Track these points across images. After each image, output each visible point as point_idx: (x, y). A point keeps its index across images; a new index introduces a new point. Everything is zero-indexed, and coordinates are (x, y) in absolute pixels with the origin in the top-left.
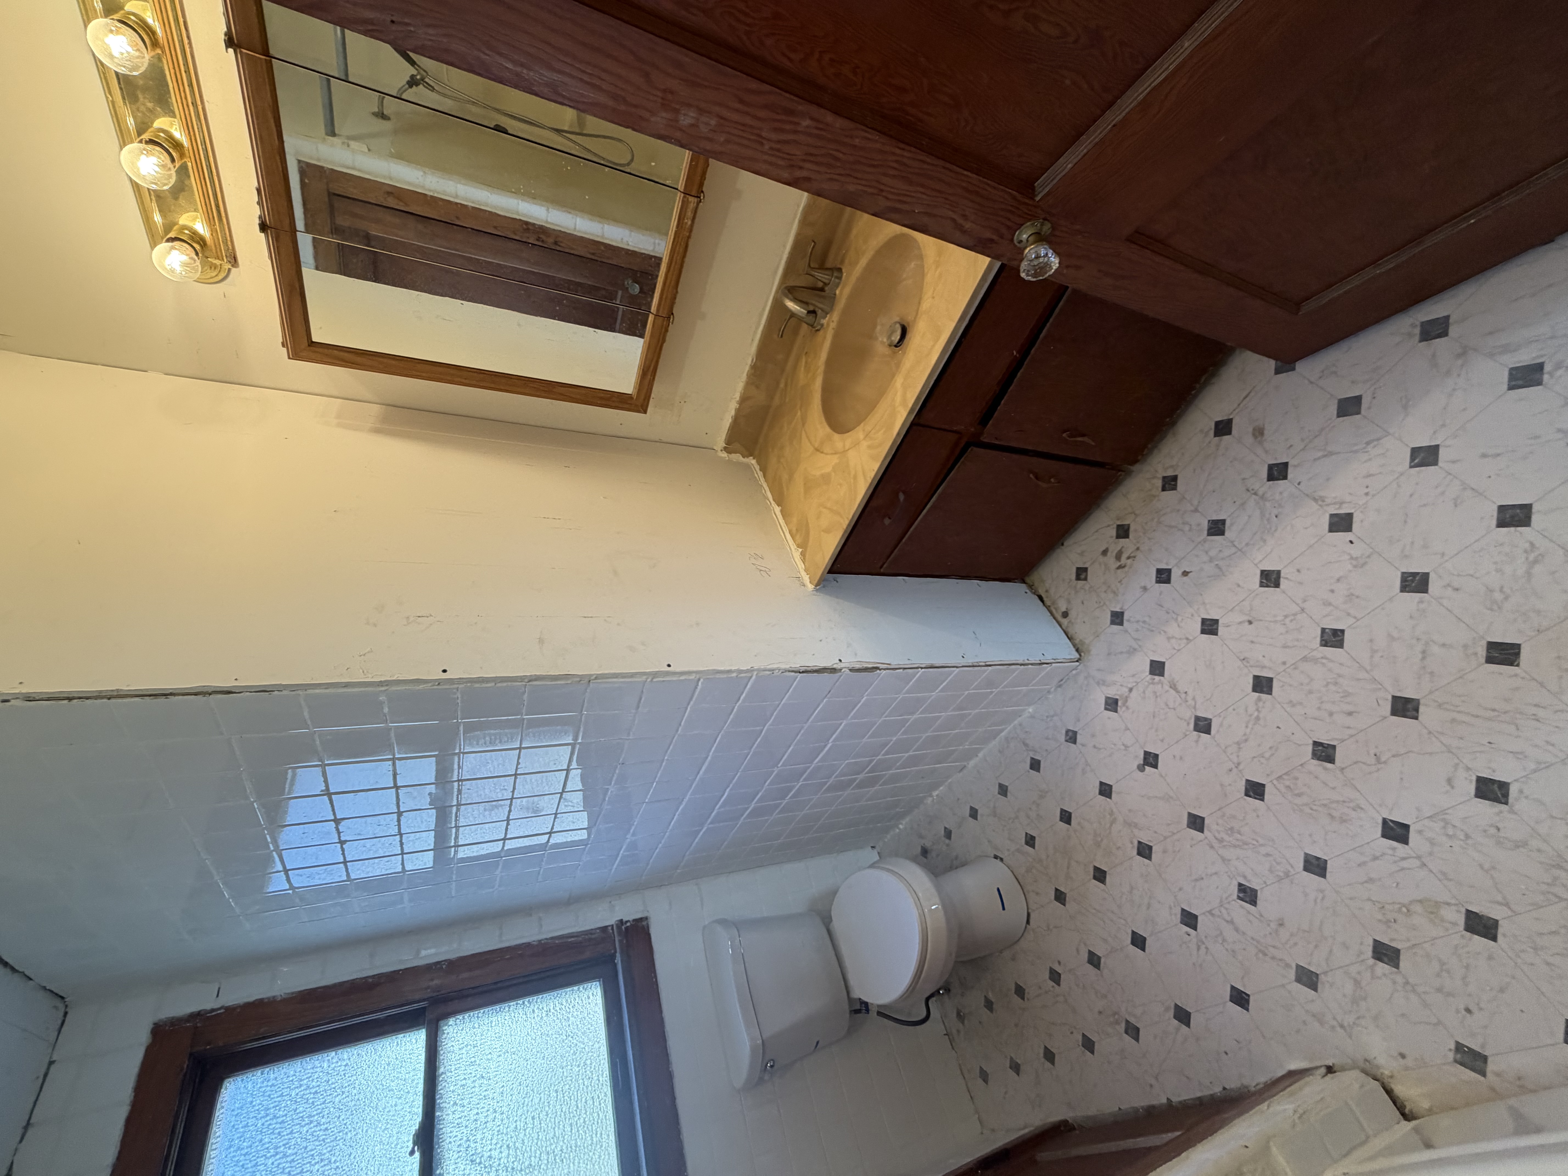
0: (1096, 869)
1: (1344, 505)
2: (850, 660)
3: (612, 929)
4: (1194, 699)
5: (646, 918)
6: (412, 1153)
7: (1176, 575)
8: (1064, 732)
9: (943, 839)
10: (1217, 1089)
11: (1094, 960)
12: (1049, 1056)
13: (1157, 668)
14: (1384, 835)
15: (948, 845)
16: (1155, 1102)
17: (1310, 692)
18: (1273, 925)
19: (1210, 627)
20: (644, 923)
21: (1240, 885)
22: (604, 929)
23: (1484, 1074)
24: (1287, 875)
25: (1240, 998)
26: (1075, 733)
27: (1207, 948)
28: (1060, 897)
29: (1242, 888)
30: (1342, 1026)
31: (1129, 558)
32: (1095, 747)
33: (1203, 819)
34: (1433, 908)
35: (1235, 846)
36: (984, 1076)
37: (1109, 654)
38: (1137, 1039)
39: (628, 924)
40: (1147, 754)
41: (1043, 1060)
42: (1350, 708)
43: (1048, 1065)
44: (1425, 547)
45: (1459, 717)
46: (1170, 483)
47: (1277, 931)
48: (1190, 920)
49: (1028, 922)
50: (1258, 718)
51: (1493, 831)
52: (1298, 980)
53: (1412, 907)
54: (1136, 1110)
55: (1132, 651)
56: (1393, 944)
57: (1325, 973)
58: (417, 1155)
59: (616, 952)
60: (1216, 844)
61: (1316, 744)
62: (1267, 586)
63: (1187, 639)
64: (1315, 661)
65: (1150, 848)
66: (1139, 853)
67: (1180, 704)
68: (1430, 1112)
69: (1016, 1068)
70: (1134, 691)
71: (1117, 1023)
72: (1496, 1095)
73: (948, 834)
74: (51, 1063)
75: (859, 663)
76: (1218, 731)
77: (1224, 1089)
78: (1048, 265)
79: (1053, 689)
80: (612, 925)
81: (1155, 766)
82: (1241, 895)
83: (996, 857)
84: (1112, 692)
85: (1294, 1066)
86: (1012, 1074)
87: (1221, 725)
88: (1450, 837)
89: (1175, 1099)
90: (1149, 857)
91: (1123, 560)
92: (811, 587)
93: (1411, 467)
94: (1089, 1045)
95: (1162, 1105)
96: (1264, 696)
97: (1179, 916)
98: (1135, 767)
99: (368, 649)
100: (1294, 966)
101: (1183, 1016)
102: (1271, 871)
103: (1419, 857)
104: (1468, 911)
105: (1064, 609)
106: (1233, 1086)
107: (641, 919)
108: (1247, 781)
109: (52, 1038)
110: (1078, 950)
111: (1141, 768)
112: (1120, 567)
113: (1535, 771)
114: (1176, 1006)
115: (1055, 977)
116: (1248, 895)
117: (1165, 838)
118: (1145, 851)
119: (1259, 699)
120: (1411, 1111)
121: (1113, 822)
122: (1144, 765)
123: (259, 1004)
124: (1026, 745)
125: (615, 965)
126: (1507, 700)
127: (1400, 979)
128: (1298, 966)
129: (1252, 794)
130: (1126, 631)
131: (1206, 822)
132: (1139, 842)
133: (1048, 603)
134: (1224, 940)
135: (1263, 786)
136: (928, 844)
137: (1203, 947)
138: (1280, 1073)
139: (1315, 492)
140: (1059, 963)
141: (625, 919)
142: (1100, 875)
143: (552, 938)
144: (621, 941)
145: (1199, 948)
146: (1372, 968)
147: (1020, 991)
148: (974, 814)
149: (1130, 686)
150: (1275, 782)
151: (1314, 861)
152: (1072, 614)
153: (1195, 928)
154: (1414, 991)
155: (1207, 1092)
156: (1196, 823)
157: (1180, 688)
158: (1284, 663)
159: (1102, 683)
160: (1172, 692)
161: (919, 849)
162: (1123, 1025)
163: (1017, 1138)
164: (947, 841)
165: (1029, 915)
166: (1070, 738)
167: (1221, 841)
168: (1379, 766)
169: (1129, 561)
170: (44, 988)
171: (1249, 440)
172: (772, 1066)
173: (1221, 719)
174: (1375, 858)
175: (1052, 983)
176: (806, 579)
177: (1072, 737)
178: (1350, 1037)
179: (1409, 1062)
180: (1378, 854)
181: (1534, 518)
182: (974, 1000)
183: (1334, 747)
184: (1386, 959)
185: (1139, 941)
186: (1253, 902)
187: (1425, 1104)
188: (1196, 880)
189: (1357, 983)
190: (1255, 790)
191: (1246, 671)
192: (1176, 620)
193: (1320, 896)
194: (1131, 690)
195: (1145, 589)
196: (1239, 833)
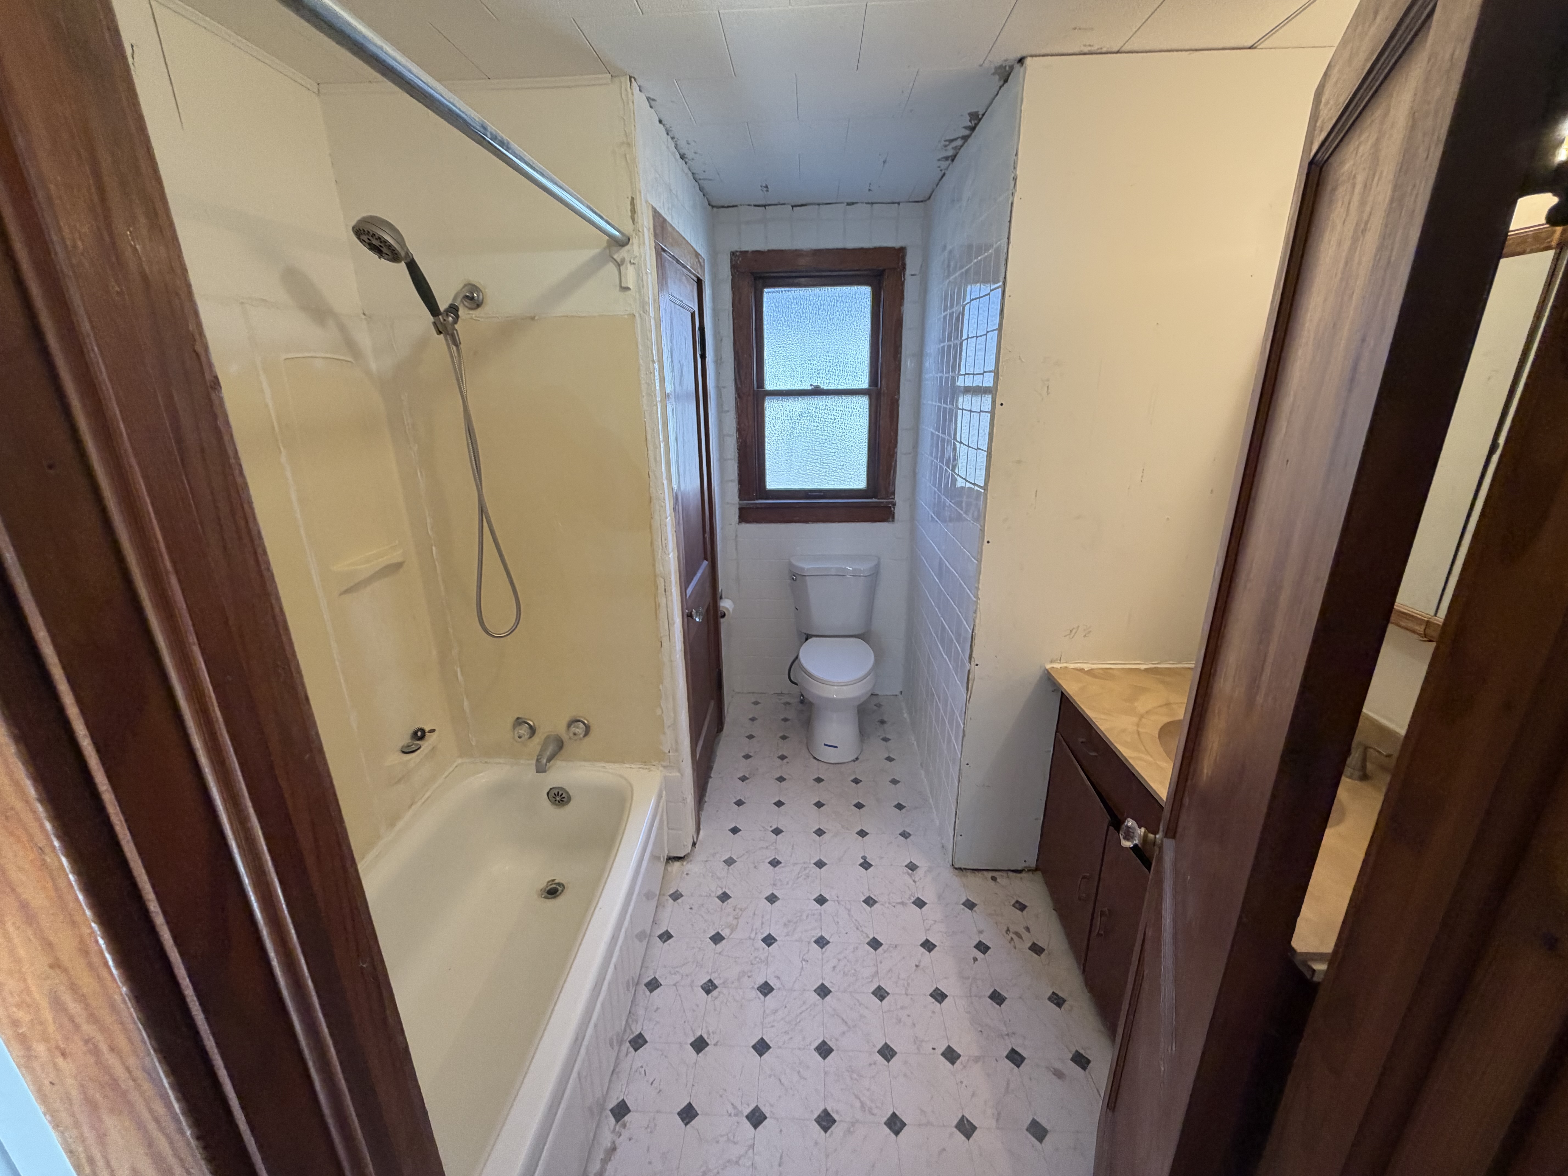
0: (823, 805)
1: (961, 1067)
2: (977, 672)
3: (892, 499)
4: (888, 908)
5: (893, 520)
6: (811, 385)
7: (979, 955)
8: (911, 833)
9: (884, 736)
10: (706, 799)
11: (781, 779)
12: (750, 737)
13: (920, 903)
14: (770, 935)
15: (879, 736)
16: (713, 772)
17: (857, 961)
18: (756, 864)
19: (928, 946)
20: (891, 519)
21: (781, 863)
22: (894, 493)
23: (670, 896)
24: (775, 885)
25: (735, 831)
26: (906, 838)
27: (761, 831)
28: (819, 780)
29: (779, 863)
30: (707, 861)
31: (1012, 939)
32: (891, 843)
33: (820, 868)
34: (733, 929)
35: (799, 873)
36: (756, 703)
37: (947, 885)
38: (739, 778)
39: (892, 509)
40: (870, 865)
41: (751, 733)
42: (837, 970)
43: (748, 734)
44: (905, 1075)
45: (804, 1008)
46: (1057, 1000)
47: (754, 863)
48: (777, 832)
49: (815, 758)
50: (857, 929)
51: (749, 974)
52: (731, 858)
53: (736, 921)
54: (714, 762)
55: (940, 897)
56: (726, 903)
57: (728, 869)
58: (810, 388)
59: (878, 499)
60: (805, 866)
61: (828, 942)
62: (935, 991)
63: (929, 930)
64: (873, 976)
65: (819, 836)
66: (819, 829)
67: (889, 899)
68: (665, 869)
69: (753, 719)
70: (913, 883)
71: (749, 775)
72: (661, 894)
73: (886, 740)
74: (899, 203)
75: (973, 678)
76: (862, 906)
77: (706, 802)
78: (1127, 838)
79: (943, 841)
80: (894, 499)
81: (861, 865)
82: (776, 860)
83: (857, 759)
84: (920, 873)
85: (701, 832)
86: (751, 716)
87: (865, 910)
88: (756, 958)
89: (710, 780)
90: (815, 832)
91: (1011, 935)
92: (1048, 666)
93: (963, 1116)
94: (747, 757)
95: (710, 774)
96: (868, 940)
97: (781, 828)
98: (867, 856)
99: (1023, 360)
100: (737, 860)
101: (739, 803)
102: (780, 880)
103: (754, 940)
104: (724, 939)
105: (998, 880)
106: (705, 806)
107: (893, 518)
108: (828, 900)
109: (910, 200)
110: (789, 774)
111: (864, 858)
112: (1008, 930)
113: (764, 1011)
114: (745, 803)
115: (782, 758)
116: (775, 863)
117: (820, 846)
118: (820, 832)
119: (868, 937)
120: (669, 862)
121: (843, 827)
122: (865, 860)
123: (902, 298)
124: (916, 808)
125: (871, 498)
126: (801, 1031)
127: (713, 894)
128: (736, 861)
129: (820, 898)
130: (957, 904)
131: (818, 869)
132: (825, 833)
133: (1011, 874)
134: (761, 840)
135: (821, 905)
136: (886, 726)
137: (762, 829)
138: (701, 827)
139: (984, 1062)
140: (788, 763)
141: (896, 507)
142: (819, 805)
143: (896, 461)
144: (882, 502)
145: (763, 827)
146: (722, 888)
147: (784, 738)
148: (890, 759)
149: (918, 883)
150: (819, 911)
151: (774, 899)
152: (992, 883)
153: (772, 831)
154: (707, 896)
155: (707, 794)
156: (820, 864)
157: (900, 906)
158: (881, 962)
159: (930, 870)
160: (900, 901)
161: (886, 719)
162: (747, 776)
163: (724, 703)
164: (881, 737)
165: (818, 760)
166: (904, 834)
167: (805, 869)
168: (801, 959)
169: (1009, 938)
170: (933, 191)
171: (1058, 1065)
172: (793, 579)
173: (868, 912)
174: (762, 923)
175: (780, 754)
176: (1057, 666)
177: (905, 835)
178: (702, 861)
179: (684, 875)
180: (763, 926)
181: (888, 1131)
182: (791, 714)
183: (822, 948)
184: (722, 895)
185: (779, 804)
186: (770, 863)
187: (669, 869)
188: (793, 846)
189: (719, 878)
190: (821, 900)
191: (889, 943)
192: (945, 933)
193: (758, 891)
194: (914, 881)
195: (981, 932)
196: (805, 879)
